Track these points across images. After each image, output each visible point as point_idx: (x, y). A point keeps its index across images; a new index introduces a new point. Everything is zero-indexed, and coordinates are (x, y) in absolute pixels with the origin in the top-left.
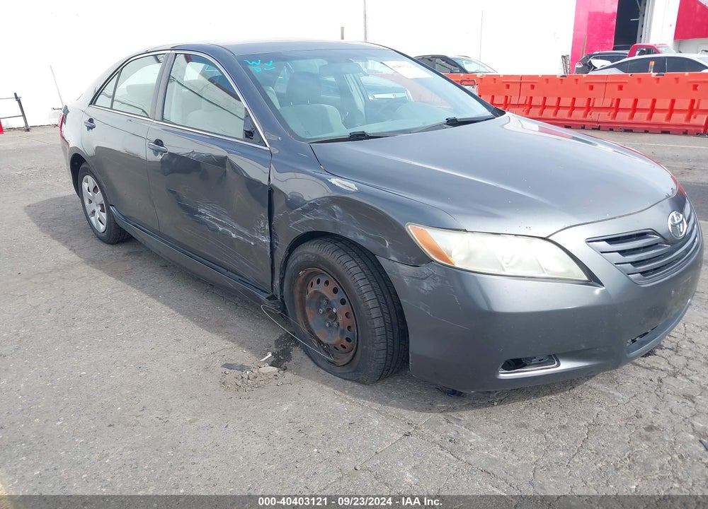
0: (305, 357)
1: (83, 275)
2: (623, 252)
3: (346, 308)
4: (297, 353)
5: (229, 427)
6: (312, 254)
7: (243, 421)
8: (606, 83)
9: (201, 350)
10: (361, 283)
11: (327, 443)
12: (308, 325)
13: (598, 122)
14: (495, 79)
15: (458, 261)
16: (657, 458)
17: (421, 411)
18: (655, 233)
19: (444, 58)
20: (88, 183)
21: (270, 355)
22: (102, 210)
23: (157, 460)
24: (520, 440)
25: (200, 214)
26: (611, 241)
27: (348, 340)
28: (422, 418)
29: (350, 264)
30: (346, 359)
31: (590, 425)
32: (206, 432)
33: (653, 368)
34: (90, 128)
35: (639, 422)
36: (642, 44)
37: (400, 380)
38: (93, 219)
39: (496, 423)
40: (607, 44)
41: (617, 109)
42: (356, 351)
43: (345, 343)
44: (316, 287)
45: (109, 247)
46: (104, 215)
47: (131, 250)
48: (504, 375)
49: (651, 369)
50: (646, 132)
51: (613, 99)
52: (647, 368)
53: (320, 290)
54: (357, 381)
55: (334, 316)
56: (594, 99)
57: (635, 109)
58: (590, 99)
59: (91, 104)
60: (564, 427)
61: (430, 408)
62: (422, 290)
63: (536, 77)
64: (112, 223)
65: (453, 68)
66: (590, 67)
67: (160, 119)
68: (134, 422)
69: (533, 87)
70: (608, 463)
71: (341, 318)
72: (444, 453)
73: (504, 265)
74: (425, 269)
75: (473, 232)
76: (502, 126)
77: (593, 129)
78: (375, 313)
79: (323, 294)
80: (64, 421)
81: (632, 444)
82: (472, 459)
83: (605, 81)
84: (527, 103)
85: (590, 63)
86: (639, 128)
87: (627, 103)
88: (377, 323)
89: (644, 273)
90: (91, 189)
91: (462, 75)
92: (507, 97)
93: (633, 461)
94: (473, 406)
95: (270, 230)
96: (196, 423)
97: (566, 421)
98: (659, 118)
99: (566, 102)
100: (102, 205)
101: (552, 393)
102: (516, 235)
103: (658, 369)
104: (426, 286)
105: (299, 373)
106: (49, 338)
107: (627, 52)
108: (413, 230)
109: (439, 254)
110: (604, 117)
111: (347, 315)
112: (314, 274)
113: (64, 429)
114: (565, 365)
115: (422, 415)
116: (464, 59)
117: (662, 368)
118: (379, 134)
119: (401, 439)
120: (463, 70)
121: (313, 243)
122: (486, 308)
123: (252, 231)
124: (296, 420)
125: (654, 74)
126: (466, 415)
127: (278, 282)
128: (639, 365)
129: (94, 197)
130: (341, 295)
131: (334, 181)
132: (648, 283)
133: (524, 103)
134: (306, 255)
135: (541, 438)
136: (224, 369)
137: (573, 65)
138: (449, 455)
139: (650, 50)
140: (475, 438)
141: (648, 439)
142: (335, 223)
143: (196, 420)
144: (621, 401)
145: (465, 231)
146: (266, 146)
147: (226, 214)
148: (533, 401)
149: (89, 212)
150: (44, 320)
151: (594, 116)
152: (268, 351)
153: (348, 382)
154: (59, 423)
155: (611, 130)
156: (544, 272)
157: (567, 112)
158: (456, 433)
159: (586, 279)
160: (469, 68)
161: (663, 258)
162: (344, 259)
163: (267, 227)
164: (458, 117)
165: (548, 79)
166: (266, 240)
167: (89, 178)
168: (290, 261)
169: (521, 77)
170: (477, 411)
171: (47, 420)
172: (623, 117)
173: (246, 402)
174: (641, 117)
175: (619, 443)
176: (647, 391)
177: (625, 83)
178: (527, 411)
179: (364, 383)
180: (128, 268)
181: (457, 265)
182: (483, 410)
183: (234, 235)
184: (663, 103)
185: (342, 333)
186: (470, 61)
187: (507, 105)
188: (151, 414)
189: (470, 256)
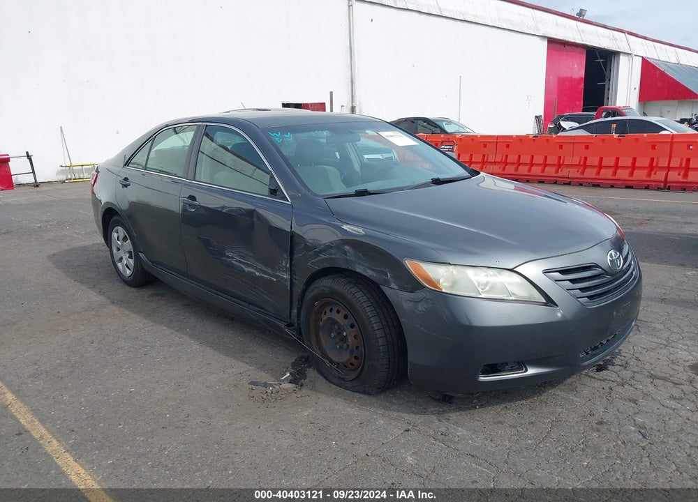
0: (318, 375)
1: (116, 313)
2: (571, 281)
3: (355, 331)
4: (311, 373)
5: (261, 427)
6: (327, 287)
7: (272, 423)
8: (574, 143)
9: (230, 371)
10: (368, 309)
11: (343, 438)
12: (321, 349)
13: (569, 178)
14: (473, 139)
15: (445, 287)
16: (605, 444)
17: (417, 414)
18: (597, 266)
19: (426, 120)
20: (118, 233)
21: (289, 374)
22: (130, 257)
23: (206, 452)
24: (497, 433)
25: (228, 257)
26: (563, 272)
27: (356, 358)
28: (419, 419)
29: (359, 294)
30: (354, 375)
31: (553, 421)
32: (243, 432)
33: (606, 379)
34: (126, 186)
35: (592, 418)
36: (609, 106)
37: (399, 392)
38: (119, 265)
39: (478, 421)
40: (577, 106)
41: (584, 166)
42: (363, 367)
43: (353, 360)
44: (329, 314)
45: (133, 290)
46: (132, 262)
47: (154, 292)
48: (483, 379)
49: (604, 380)
50: (612, 187)
51: (581, 157)
52: (601, 380)
53: (333, 317)
54: (364, 393)
55: (344, 339)
56: (564, 157)
57: (600, 167)
58: (560, 158)
59: (125, 165)
60: (532, 423)
61: (425, 412)
62: (417, 311)
63: (510, 137)
64: (139, 268)
65: (434, 129)
66: (560, 128)
67: (192, 179)
68: (182, 426)
69: (508, 146)
70: (566, 447)
71: (350, 339)
72: (437, 443)
73: (480, 290)
74: (418, 295)
75: (455, 265)
76: (478, 184)
77: (564, 184)
78: (379, 334)
79: (335, 320)
80: (124, 425)
81: (585, 434)
82: (459, 446)
83: (573, 141)
84: (503, 160)
85: (559, 124)
86: (606, 183)
87: (592, 160)
88: (381, 342)
89: (590, 297)
90: (121, 238)
91: (442, 136)
92: (484, 155)
93: (586, 445)
94: (459, 409)
95: (291, 268)
96: (234, 425)
97: (534, 419)
98: (623, 174)
99: (539, 159)
100: (130, 253)
101: (523, 399)
102: (489, 267)
103: (609, 380)
104: (420, 307)
105: (314, 389)
106: (98, 363)
107: (594, 113)
108: (409, 264)
109: (430, 281)
110: (573, 173)
111: (355, 337)
112: (328, 304)
113: (125, 431)
114: (531, 371)
115: (418, 417)
116: (444, 121)
117: (613, 379)
118: (378, 191)
119: (402, 434)
120: (444, 131)
121: (328, 277)
122: (468, 324)
123: (274, 269)
124: (315, 421)
125: (616, 136)
126: (454, 416)
127: (295, 311)
128: (594, 378)
129: (122, 245)
130: (351, 320)
131: (345, 227)
132: (593, 305)
133: (500, 160)
134: (321, 288)
135: (514, 431)
136: (250, 386)
137: (546, 125)
138: (440, 444)
139: (616, 112)
140: (461, 431)
141: (598, 430)
142: (347, 260)
143: (233, 423)
144: (578, 404)
145: (450, 264)
146: (288, 201)
147: (251, 256)
148: (508, 405)
149: (116, 259)
150: (90, 349)
151: (565, 172)
152: (286, 371)
153: (355, 393)
154: (121, 427)
155: (581, 185)
156: (511, 296)
157: (540, 168)
158: (446, 429)
159: (544, 301)
160: (449, 129)
161: (605, 286)
162: (354, 290)
163: (288, 265)
164: (442, 177)
165: (521, 139)
166: (287, 276)
167: (120, 229)
168: (307, 294)
169: (498, 137)
170: (463, 413)
171: (110, 425)
172: (590, 173)
173: (272, 410)
174: (606, 173)
175: (575, 433)
176: (599, 397)
177: (591, 143)
178: (503, 412)
179: (369, 394)
180: (154, 307)
181: (444, 291)
182: (468, 412)
183: (258, 274)
184: (626, 161)
185: (351, 352)
186: (449, 122)
187: (484, 164)
188: (195, 419)
189: (454, 284)
